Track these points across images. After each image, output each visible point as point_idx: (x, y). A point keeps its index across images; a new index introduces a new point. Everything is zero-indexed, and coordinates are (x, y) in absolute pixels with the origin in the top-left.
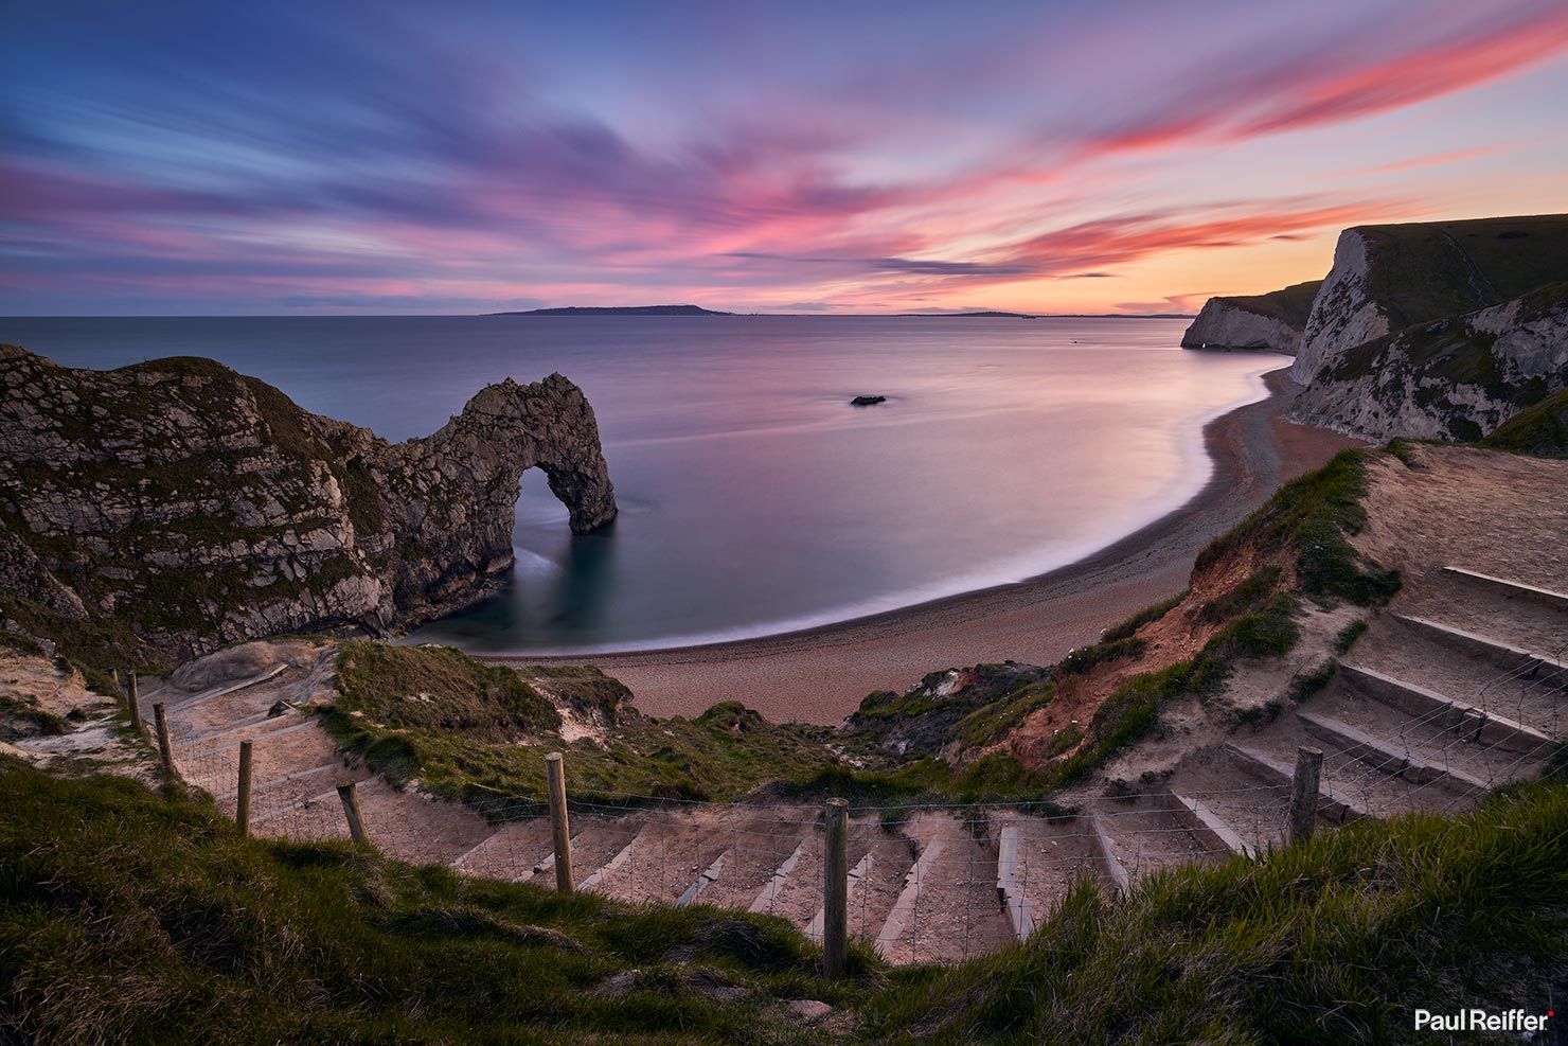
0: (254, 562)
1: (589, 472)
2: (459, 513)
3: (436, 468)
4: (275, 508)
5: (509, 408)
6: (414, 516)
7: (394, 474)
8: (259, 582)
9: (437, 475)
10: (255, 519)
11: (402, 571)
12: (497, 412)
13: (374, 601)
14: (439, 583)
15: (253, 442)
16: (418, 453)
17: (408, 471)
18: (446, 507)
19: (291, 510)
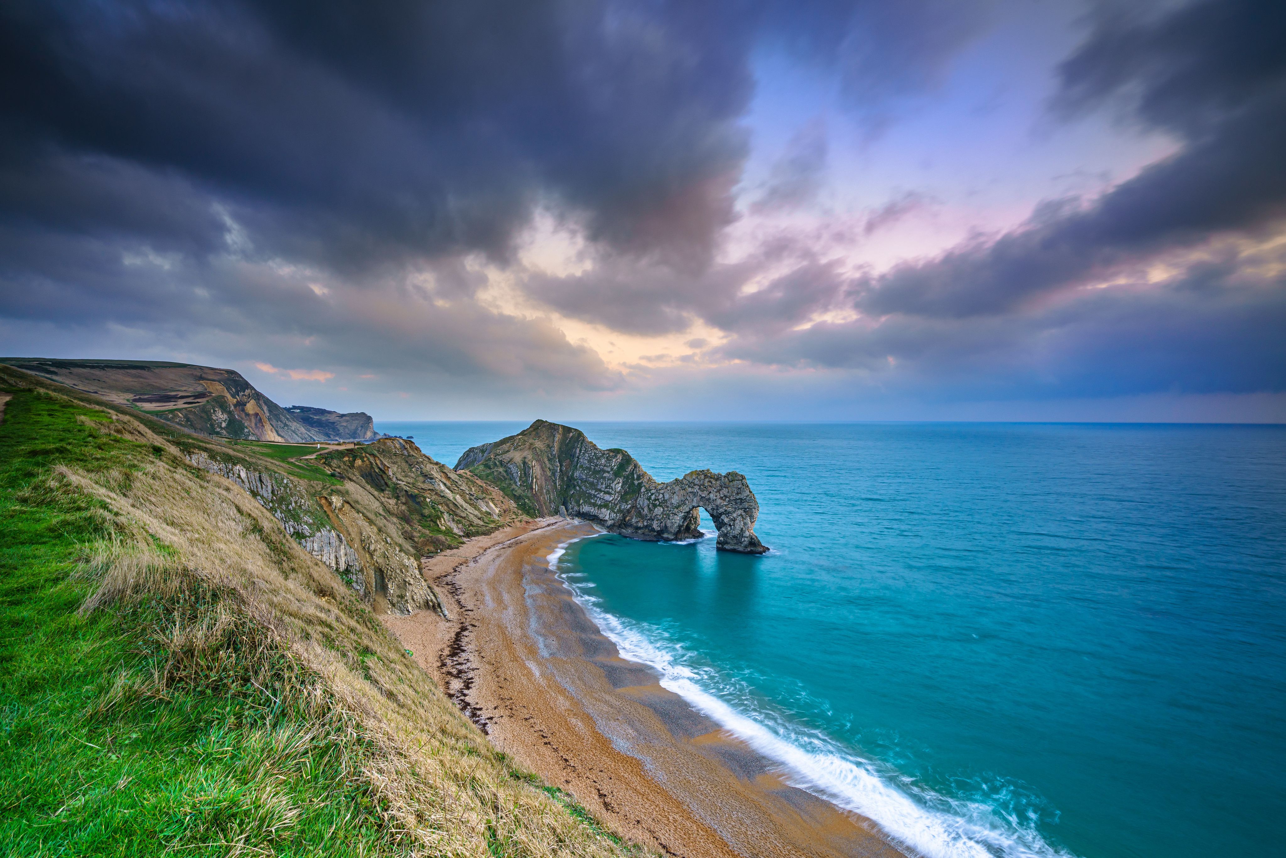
0: (595, 496)
1: (726, 520)
2: (658, 511)
3: (663, 494)
4: (604, 486)
5: (697, 480)
6: (643, 504)
7: (648, 490)
8: (592, 501)
9: (661, 496)
10: (599, 487)
11: (632, 518)
12: (691, 480)
13: (607, 518)
14: (640, 528)
15: (609, 470)
16: (659, 487)
17: (653, 491)
18: (655, 506)
19: (606, 488)
